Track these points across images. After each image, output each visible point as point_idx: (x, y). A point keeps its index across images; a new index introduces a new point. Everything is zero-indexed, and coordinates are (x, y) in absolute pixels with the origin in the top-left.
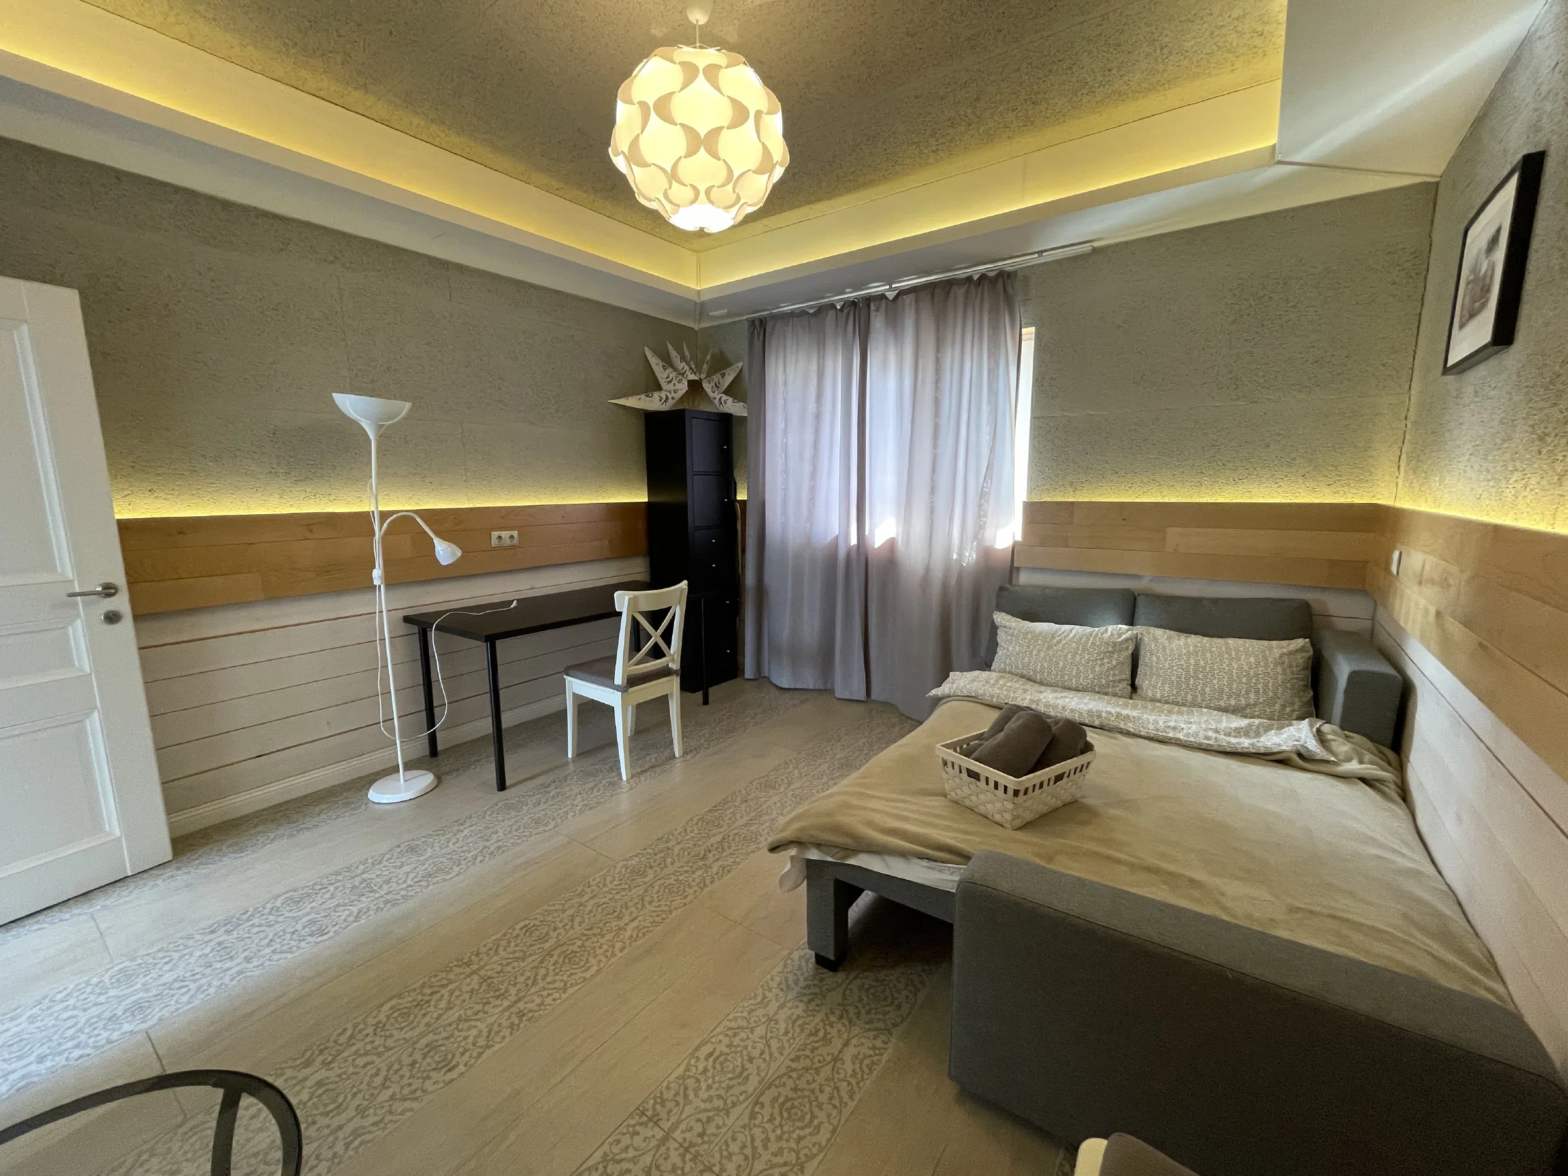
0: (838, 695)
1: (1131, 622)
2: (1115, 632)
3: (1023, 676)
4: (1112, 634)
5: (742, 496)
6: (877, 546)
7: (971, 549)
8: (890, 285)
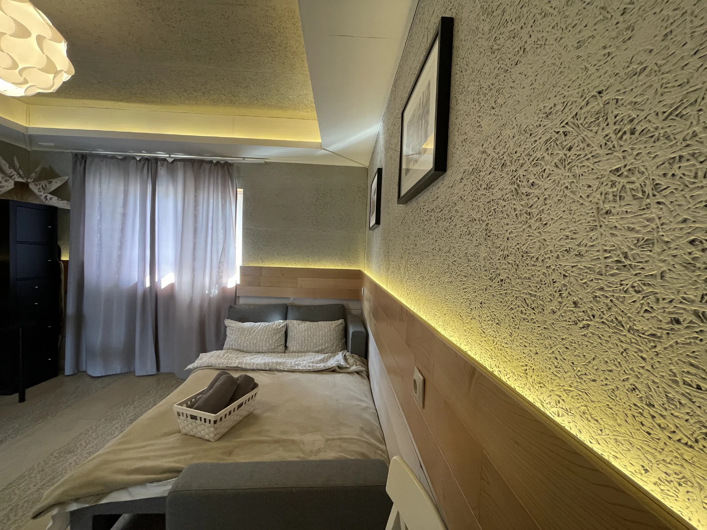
0: (138, 373)
1: (285, 319)
2: (278, 324)
3: (238, 350)
4: (276, 325)
5: (65, 257)
6: (162, 288)
7: (215, 288)
8: (170, 155)
